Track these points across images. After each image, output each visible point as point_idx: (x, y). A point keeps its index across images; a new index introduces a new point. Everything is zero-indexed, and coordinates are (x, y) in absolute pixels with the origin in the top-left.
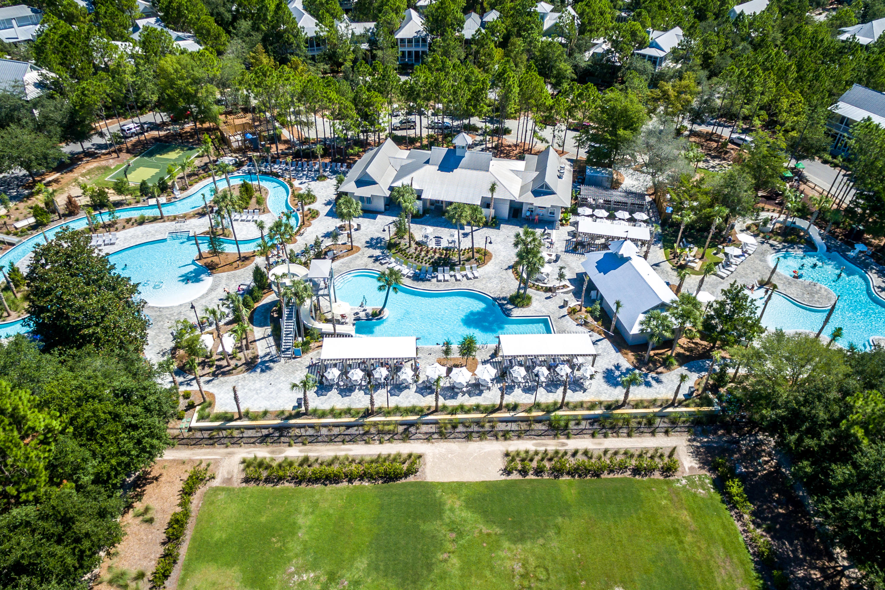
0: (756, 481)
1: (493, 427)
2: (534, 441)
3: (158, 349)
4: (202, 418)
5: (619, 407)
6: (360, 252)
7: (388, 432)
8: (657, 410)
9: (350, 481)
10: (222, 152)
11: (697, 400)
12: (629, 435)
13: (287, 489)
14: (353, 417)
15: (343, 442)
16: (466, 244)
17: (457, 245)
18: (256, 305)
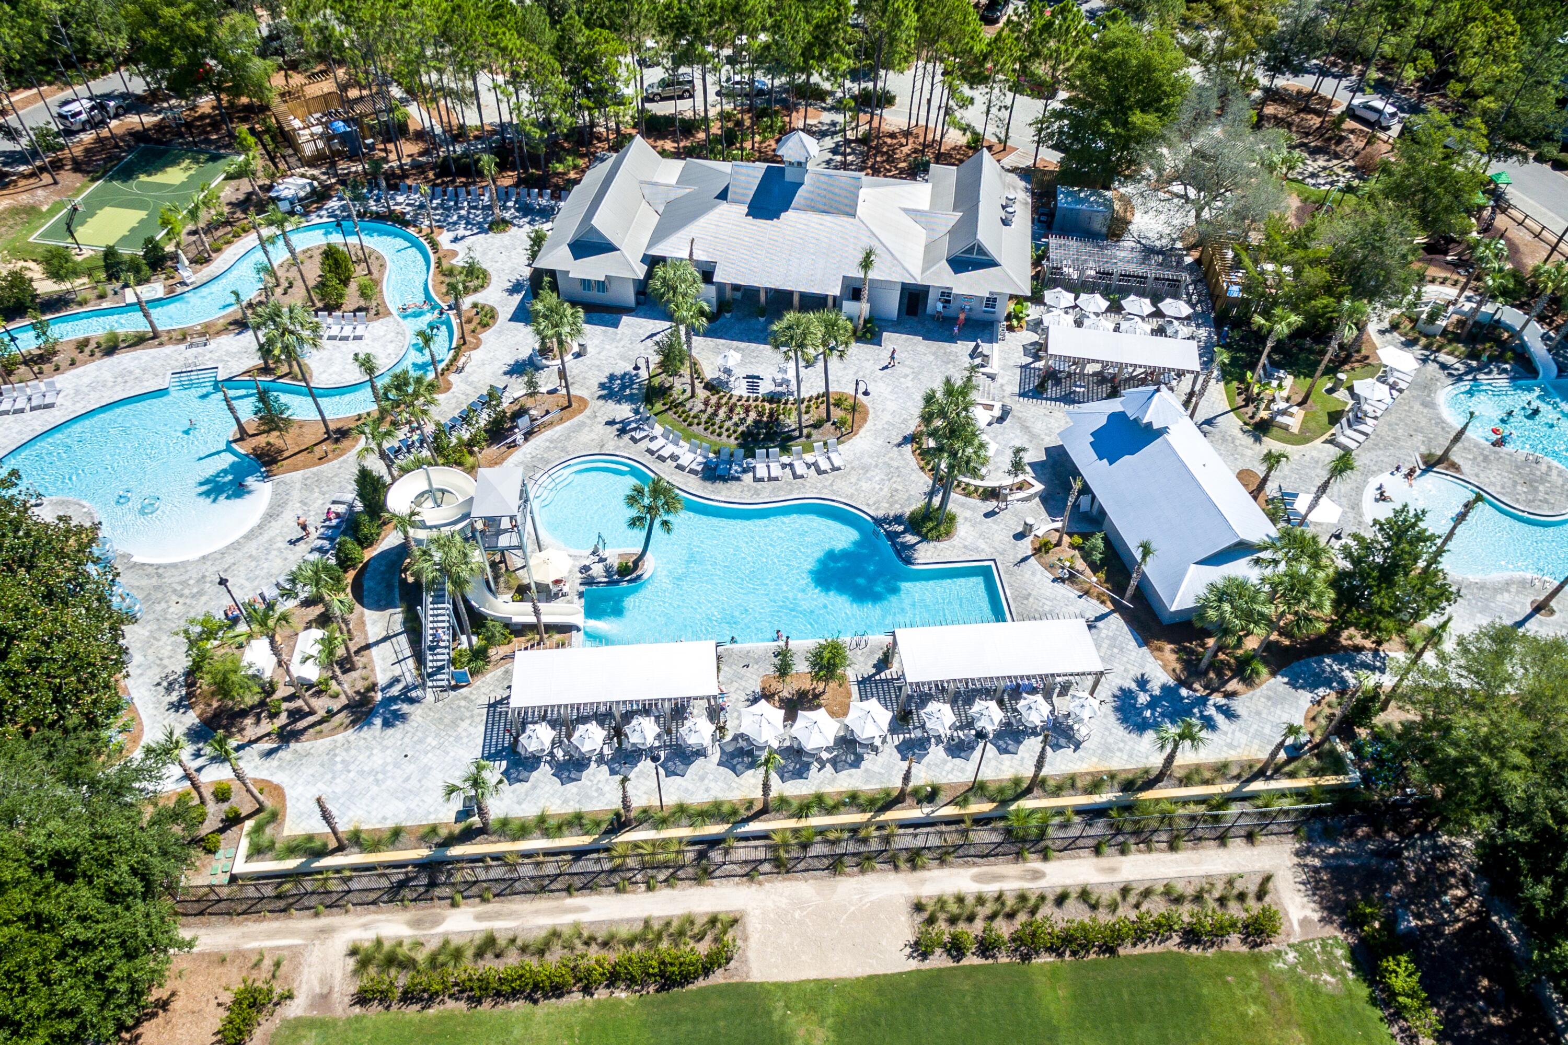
0: (1440, 948)
1: (887, 840)
2: (975, 870)
3: (155, 674)
4: (257, 851)
5: (1150, 784)
6: (588, 412)
7: (665, 865)
8: (1229, 787)
9: (587, 990)
10: (282, 166)
11: (1314, 762)
12: (1173, 847)
13: (451, 1016)
14: (587, 833)
15: (569, 890)
16: (812, 385)
17: (793, 386)
18: (369, 554)
